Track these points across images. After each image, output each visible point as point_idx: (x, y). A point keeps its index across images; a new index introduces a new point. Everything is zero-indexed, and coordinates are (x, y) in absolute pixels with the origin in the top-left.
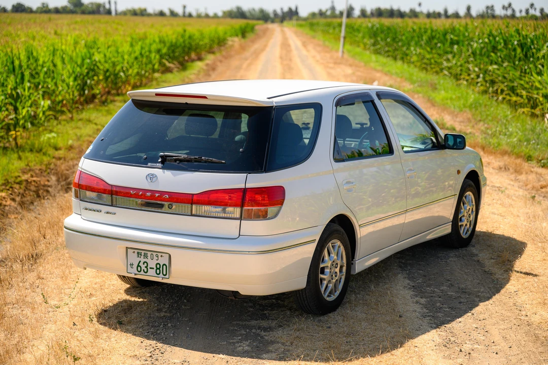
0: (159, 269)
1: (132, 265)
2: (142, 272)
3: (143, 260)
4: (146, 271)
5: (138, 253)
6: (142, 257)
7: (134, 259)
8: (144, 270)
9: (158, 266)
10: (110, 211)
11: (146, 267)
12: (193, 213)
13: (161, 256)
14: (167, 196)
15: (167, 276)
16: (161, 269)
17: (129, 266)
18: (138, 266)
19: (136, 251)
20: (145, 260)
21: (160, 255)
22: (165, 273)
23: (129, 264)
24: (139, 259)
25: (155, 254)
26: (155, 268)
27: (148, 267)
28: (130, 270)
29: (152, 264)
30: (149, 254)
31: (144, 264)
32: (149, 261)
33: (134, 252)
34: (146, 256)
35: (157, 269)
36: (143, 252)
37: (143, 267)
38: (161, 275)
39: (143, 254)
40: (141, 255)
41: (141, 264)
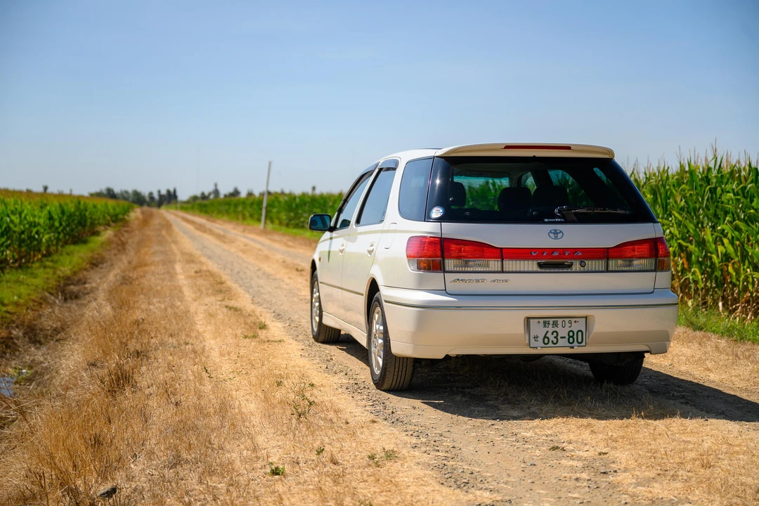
0: (573, 337)
1: (536, 338)
2: (551, 344)
3: (551, 329)
4: (555, 341)
5: (545, 323)
6: (551, 326)
7: (538, 330)
8: (552, 341)
9: (571, 334)
10: (499, 278)
11: (556, 337)
12: (610, 269)
13: (575, 322)
14: (580, 254)
15: (583, 344)
16: (575, 337)
17: (532, 340)
18: (545, 337)
19: (542, 321)
20: (555, 329)
21: (573, 320)
22: (580, 340)
23: (532, 336)
24: (546, 329)
25: (567, 320)
26: (567, 337)
27: (559, 337)
28: (533, 343)
29: (563, 332)
30: (560, 321)
31: (552, 334)
32: (560, 329)
33: (539, 322)
34: (555, 324)
35: (570, 337)
36: (551, 321)
37: (552, 338)
38: (575, 343)
39: (551, 322)
40: (549, 324)
41: (549, 335)
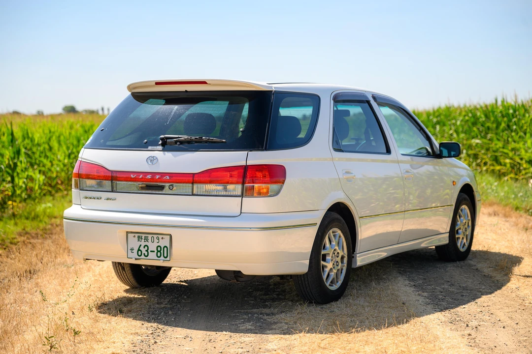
0: (160, 251)
1: (132, 249)
2: (143, 257)
3: (143, 243)
4: (146, 255)
5: (139, 237)
6: (143, 240)
7: (134, 243)
8: (144, 254)
9: (159, 249)
10: (110, 197)
11: (147, 251)
12: (194, 193)
13: (162, 238)
14: (168, 178)
15: (168, 259)
16: (162, 252)
17: (130, 251)
18: (139, 250)
19: (137, 235)
20: (146, 243)
21: (160, 237)
22: (165, 255)
23: (129, 248)
24: (139, 243)
25: (155, 236)
26: (156, 251)
27: (149, 251)
28: (130, 255)
29: (153, 247)
30: (150, 236)
31: (144, 248)
32: (149, 244)
33: (134, 236)
34: (146, 239)
35: (158, 251)
36: (143, 236)
37: (144, 251)
38: (162, 257)
39: (143, 238)
40: (142, 238)
41: (142, 248)
